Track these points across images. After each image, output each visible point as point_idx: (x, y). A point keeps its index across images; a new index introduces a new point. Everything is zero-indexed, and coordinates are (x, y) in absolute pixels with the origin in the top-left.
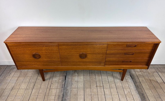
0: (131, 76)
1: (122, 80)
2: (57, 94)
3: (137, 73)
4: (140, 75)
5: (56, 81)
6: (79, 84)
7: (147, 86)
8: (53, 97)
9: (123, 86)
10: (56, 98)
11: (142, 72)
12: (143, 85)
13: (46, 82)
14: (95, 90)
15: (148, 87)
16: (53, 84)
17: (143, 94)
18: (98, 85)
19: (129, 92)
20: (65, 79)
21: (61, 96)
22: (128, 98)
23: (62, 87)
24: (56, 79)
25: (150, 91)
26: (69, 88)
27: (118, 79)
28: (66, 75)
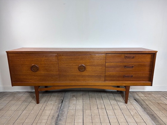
0: (135, 100)
1: (126, 102)
2: (51, 115)
3: (141, 98)
4: (146, 99)
5: (51, 104)
6: (77, 106)
7: (156, 108)
8: (46, 117)
9: (128, 108)
10: (50, 118)
11: (147, 97)
12: (151, 107)
13: (40, 105)
14: (96, 111)
15: (157, 109)
16: (47, 106)
17: (153, 115)
18: (99, 107)
19: (136, 113)
20: (62, 102)
21: (56, 116)
22: (136, 118)
23: (58, 109)
24: (51, 102)
25: (160, 112)
26: (65, 110)
27: (121, 102)
28: (63, 99)
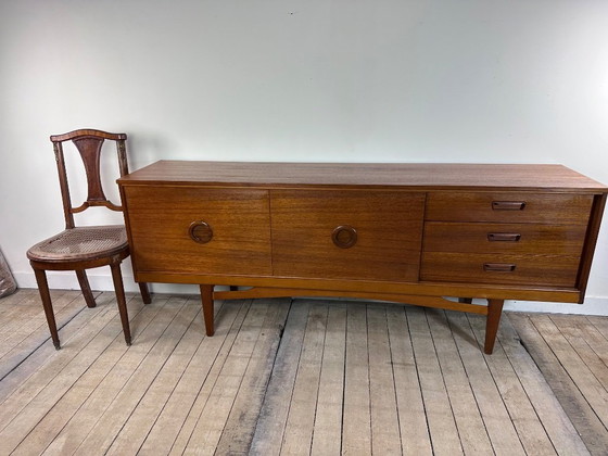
0: (522, 343)
1: (488, 350)
2: (250, 373)
3: (545, 337)
4: (559, 343)
5: (249, 338)
6: (326, 352)
7: (590, 376)
8: (236, 381)
9: (492, 368)
10: (246, 383)
11: (567, 336)
12: (574, 373)
13: (217, 340)
14: (386, 373)
15: (593, 380)
16: (237, 344)
17: (572, 399)
18: (395, 360)
19: (515, 387)
20: (281, 336)
21: (264, 378)
22: (512, 406)
23: (268, 357)
24: (249, 334)
25: (602, 390)
26: (291, 360)
27: (475, 343)
28: (283, 324)
